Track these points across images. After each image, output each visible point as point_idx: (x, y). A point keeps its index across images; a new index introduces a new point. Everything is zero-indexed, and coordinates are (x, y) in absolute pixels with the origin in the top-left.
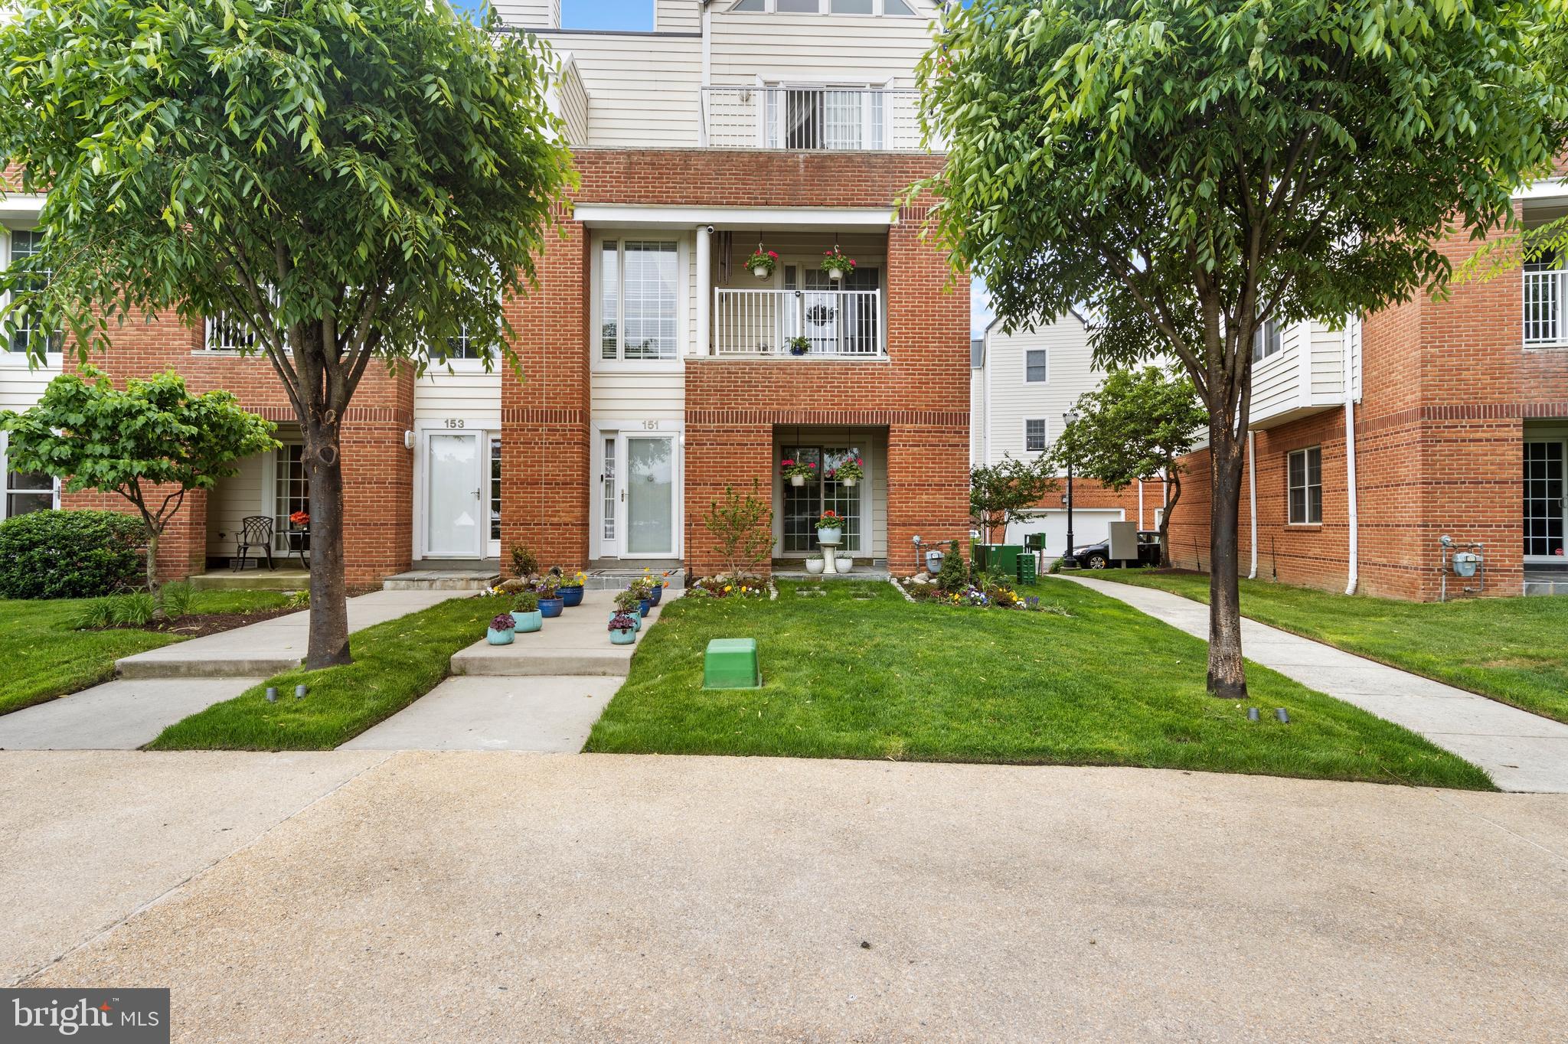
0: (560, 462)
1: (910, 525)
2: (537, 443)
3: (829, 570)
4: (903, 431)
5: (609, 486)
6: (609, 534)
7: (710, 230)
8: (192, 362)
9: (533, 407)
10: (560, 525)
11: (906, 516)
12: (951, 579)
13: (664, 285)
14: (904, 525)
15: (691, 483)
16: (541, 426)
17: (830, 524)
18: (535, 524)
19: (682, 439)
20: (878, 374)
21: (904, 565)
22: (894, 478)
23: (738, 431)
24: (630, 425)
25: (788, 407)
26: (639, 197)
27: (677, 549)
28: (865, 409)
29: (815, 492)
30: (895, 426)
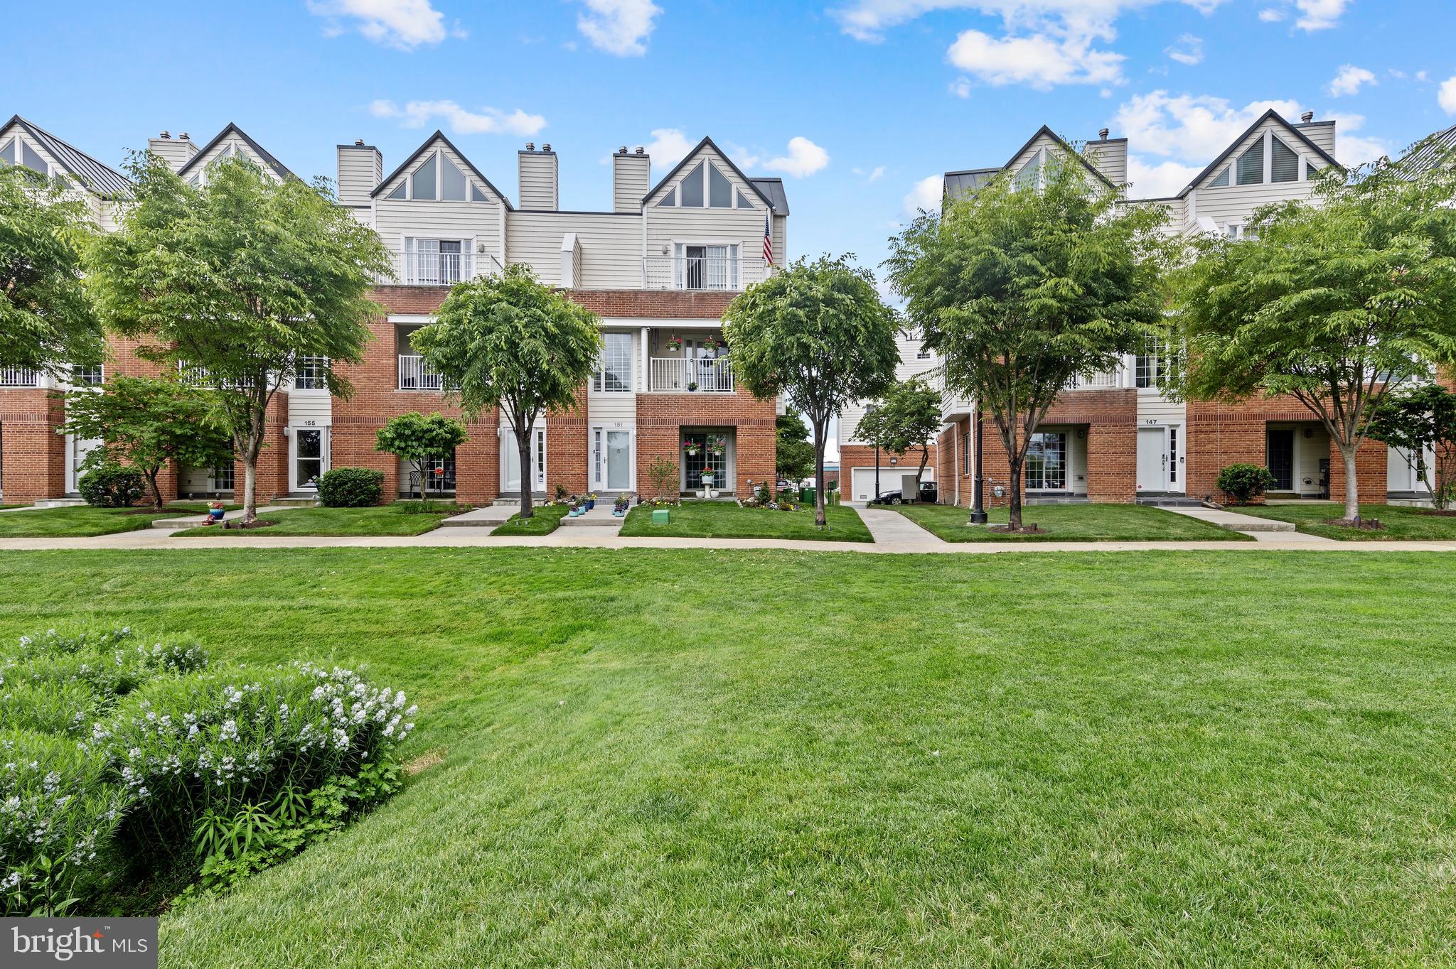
0: (575, 444)
1: (747, 474)
2: (564, 435)
3: (707, 496)
4: (743, 429)
5: (598, 456)
6: (598, 478)
7: (648, 329)
8: (395, 395)
9: (562, 417)
10: (575, 474)
11: (745, 470)
12: (764, 499)
13: (625, 354)
14: (744, 475)
15: (640, 454)
16: (566, 426)
17: (708, 474)
18: (563, 474)
19: (635, 432)
20: (731, 401)
21: (743, 494)
22: (739, 451)
23: (663, 429)
24: (608, 425)
25: (686, 417)
27: (633, 487)
28: (724, 418)
29: (703, 457)
30: (739, 426)
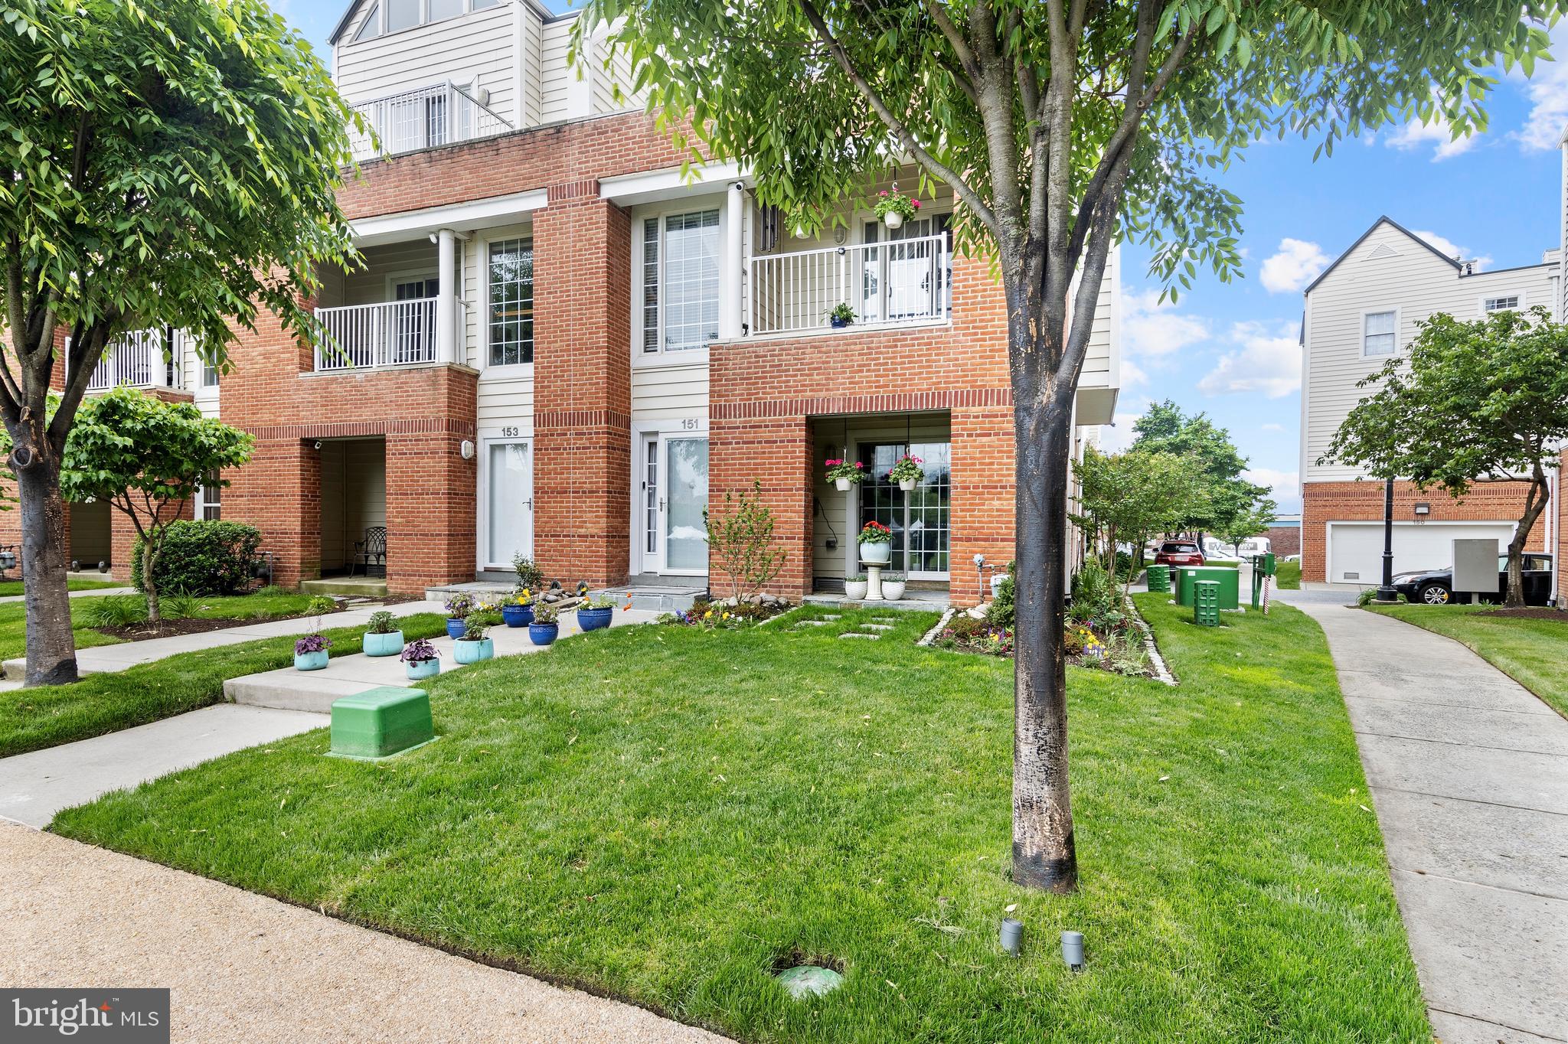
0: (587, 468)
1: (976, 540)
2: (565, 449)
3: (873, 595)
4: (968, 417)
5: (651, 496)
6: (652, 547)
7: (739, 187)
8: (299, 384)
9: (562, 410)
10: (587, 536)
11: (971, 528)
13: (706, 262)
14: (968, 540)
16: (569, 430)
18: (564, 536)
21: (966, 592)
23: (767, 426)
24: (670, 426)
25: (823, 394)
26: (662, 161)
28: (920, 392)
30: (957, 410)
